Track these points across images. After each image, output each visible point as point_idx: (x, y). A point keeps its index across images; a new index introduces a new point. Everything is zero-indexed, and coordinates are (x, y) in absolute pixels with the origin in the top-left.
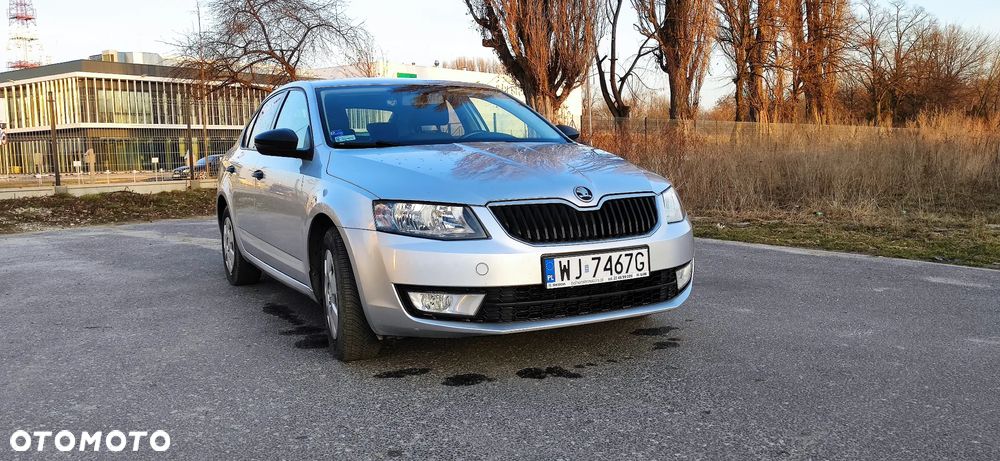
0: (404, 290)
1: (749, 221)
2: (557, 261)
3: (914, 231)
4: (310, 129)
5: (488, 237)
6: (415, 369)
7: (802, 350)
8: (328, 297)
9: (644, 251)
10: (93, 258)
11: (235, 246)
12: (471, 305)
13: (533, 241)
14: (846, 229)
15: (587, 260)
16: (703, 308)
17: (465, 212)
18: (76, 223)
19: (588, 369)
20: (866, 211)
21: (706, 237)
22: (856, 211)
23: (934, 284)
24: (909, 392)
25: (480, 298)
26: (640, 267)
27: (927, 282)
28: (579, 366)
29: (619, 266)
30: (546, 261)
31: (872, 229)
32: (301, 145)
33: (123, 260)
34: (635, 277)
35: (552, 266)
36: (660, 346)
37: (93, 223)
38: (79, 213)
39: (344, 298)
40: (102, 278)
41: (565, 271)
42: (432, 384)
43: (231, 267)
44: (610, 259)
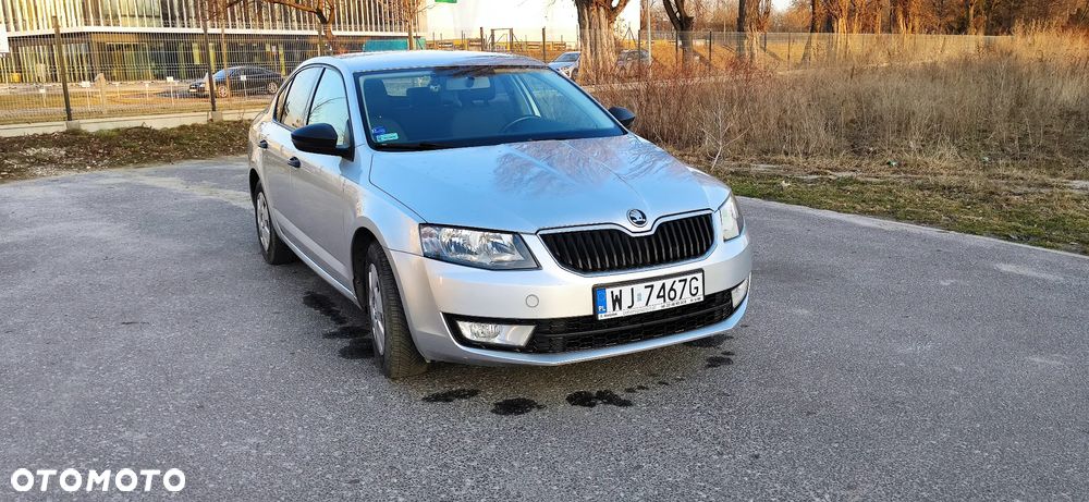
0: (452, 319)
1: (817, 173)
2: (608, 291)
3: (993, 193)
4: (349, 123)
5: (539, 267)
6: (464, 390)
7: (858, 371)
8: (374, 312)
9: (699, 276)
10: (116, 219)
11: (270, 224)
12: (521, 336)
13: (585, 271)
14: (921, 188)
15: (640, 288)
16: (760, 307)
17: (514, 238)
18: (93, 166)
19: (639, 396)
20: (944, 163)
21: (770, 200)
22: (933, 162)
23: (1005, 276)
24: (961, 431)
25: (530, 329)
26: (694, 292)
27: (998, 271)
28: (630, 390)
29: (672, 293)
30: (597, 291)
31: (947, 189)
32: (340, 142)
33: (150, 223)
34: (688, 302)
35: (604, 296)
36: (715, 362)
37: (111, 166)
38: (95, 152)
39: (391, 321)
40: (130, 249)
41: (617, 301)
42: (481, 413)
43: (267, 246)
44: (663, 286)
